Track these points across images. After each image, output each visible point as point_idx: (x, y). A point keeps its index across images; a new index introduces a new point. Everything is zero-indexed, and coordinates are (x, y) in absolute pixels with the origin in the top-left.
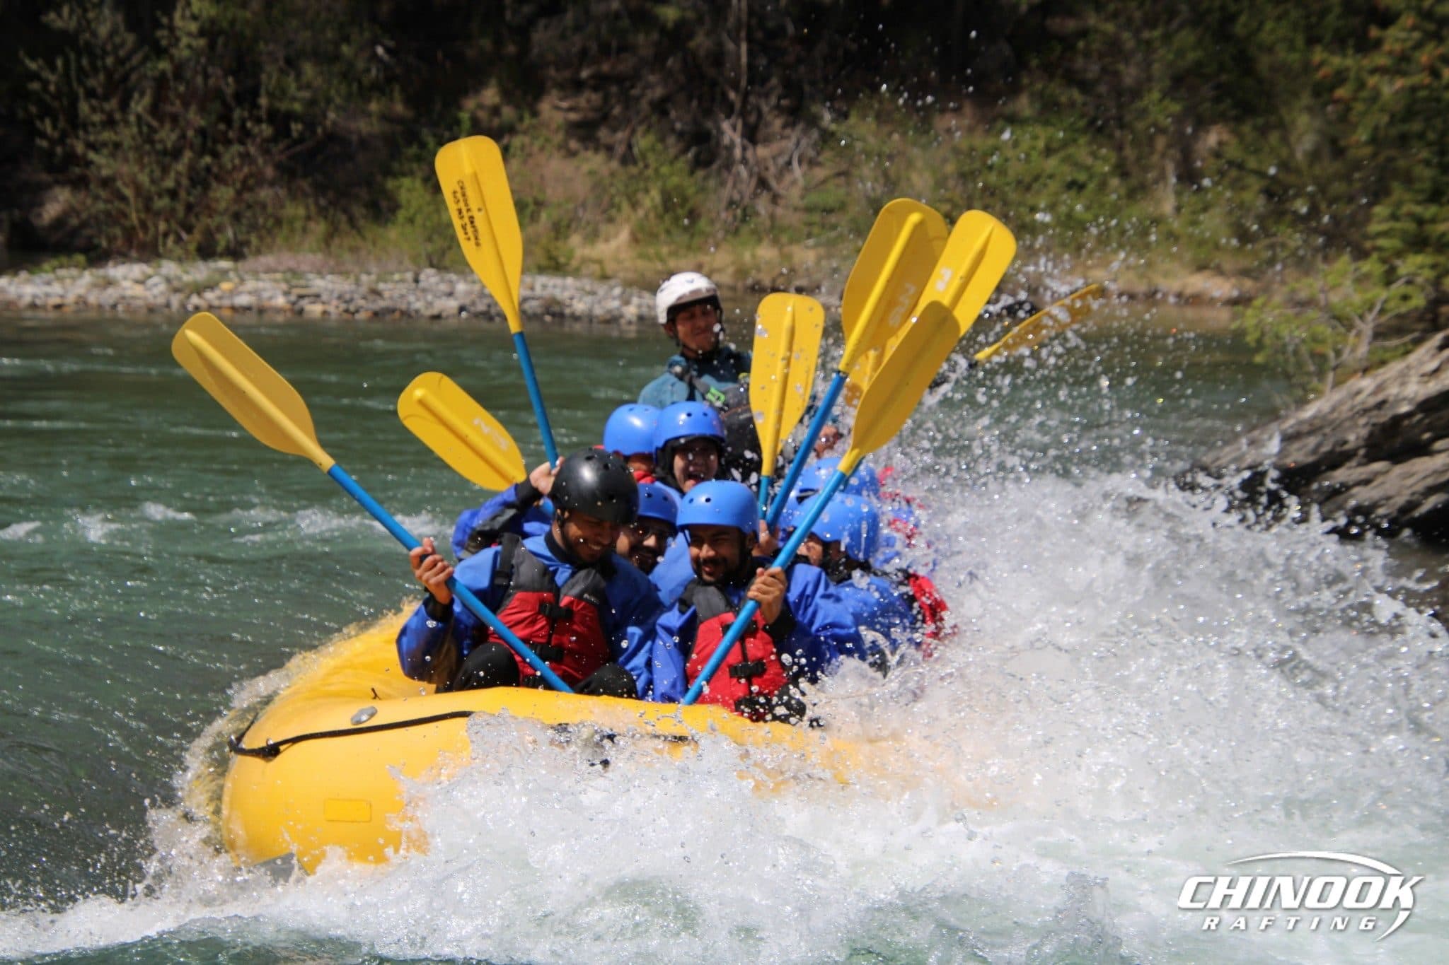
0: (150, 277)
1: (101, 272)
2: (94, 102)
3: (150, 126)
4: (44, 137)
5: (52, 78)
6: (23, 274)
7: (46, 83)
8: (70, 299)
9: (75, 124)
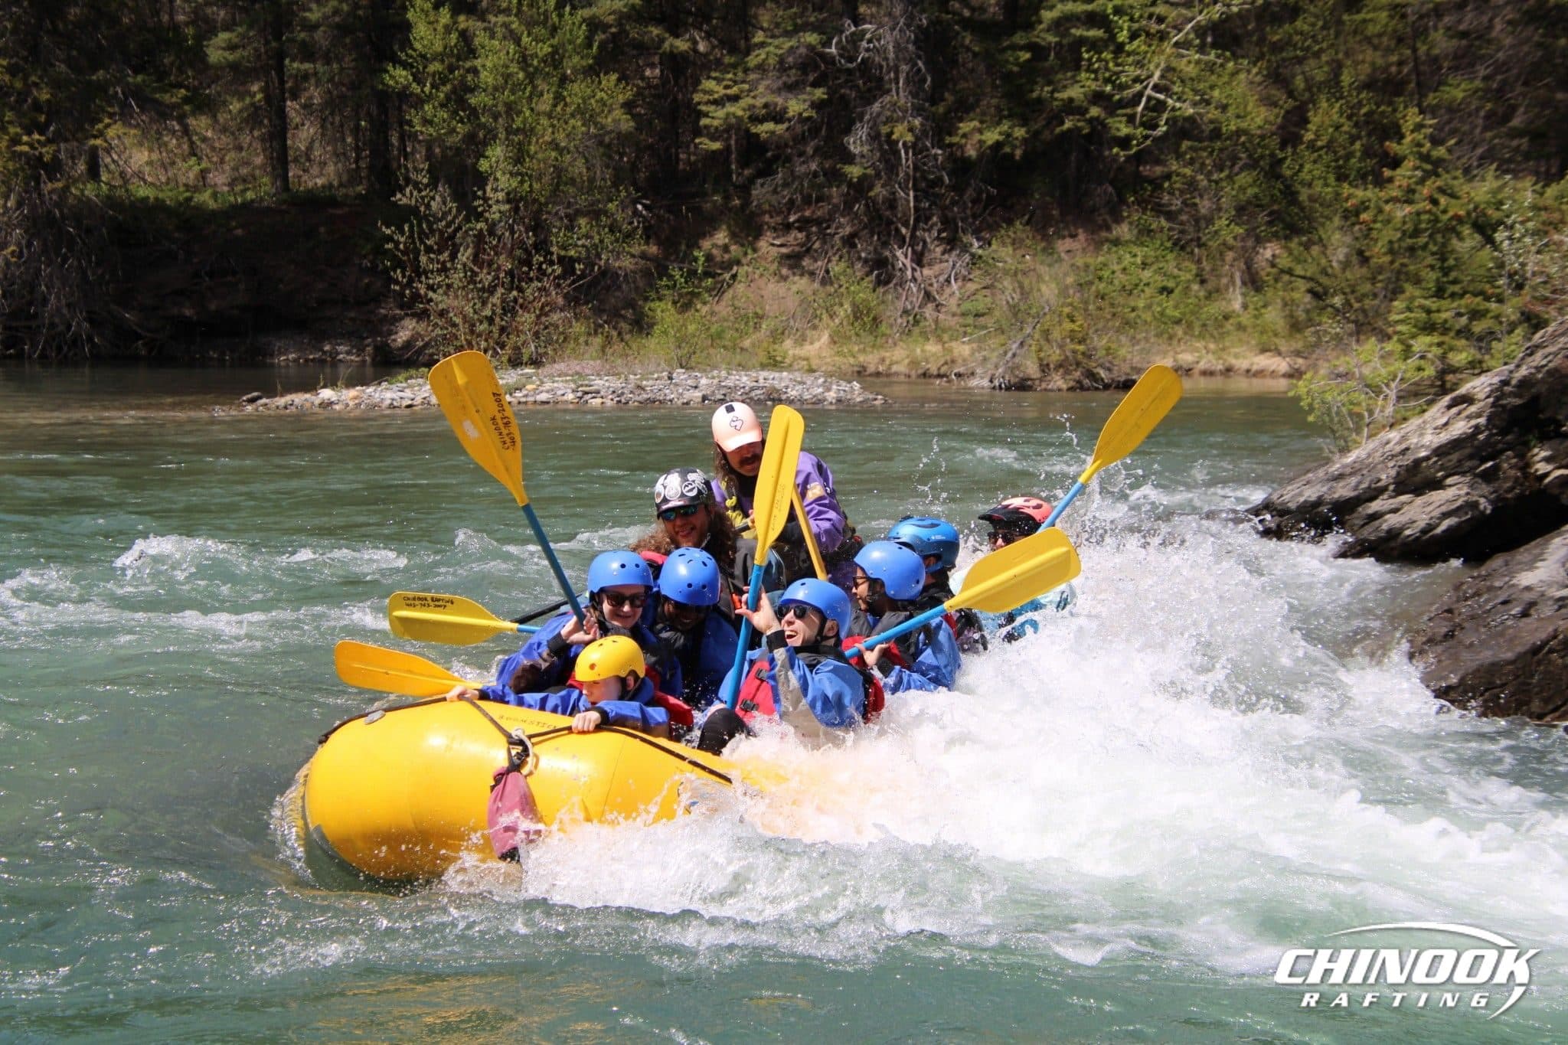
2: (432, 255)
4: (397, 282)
5: (402, 239)
6: (384, 385)
7: (397, 243)
8: (418, 400)
9: (419, 272)
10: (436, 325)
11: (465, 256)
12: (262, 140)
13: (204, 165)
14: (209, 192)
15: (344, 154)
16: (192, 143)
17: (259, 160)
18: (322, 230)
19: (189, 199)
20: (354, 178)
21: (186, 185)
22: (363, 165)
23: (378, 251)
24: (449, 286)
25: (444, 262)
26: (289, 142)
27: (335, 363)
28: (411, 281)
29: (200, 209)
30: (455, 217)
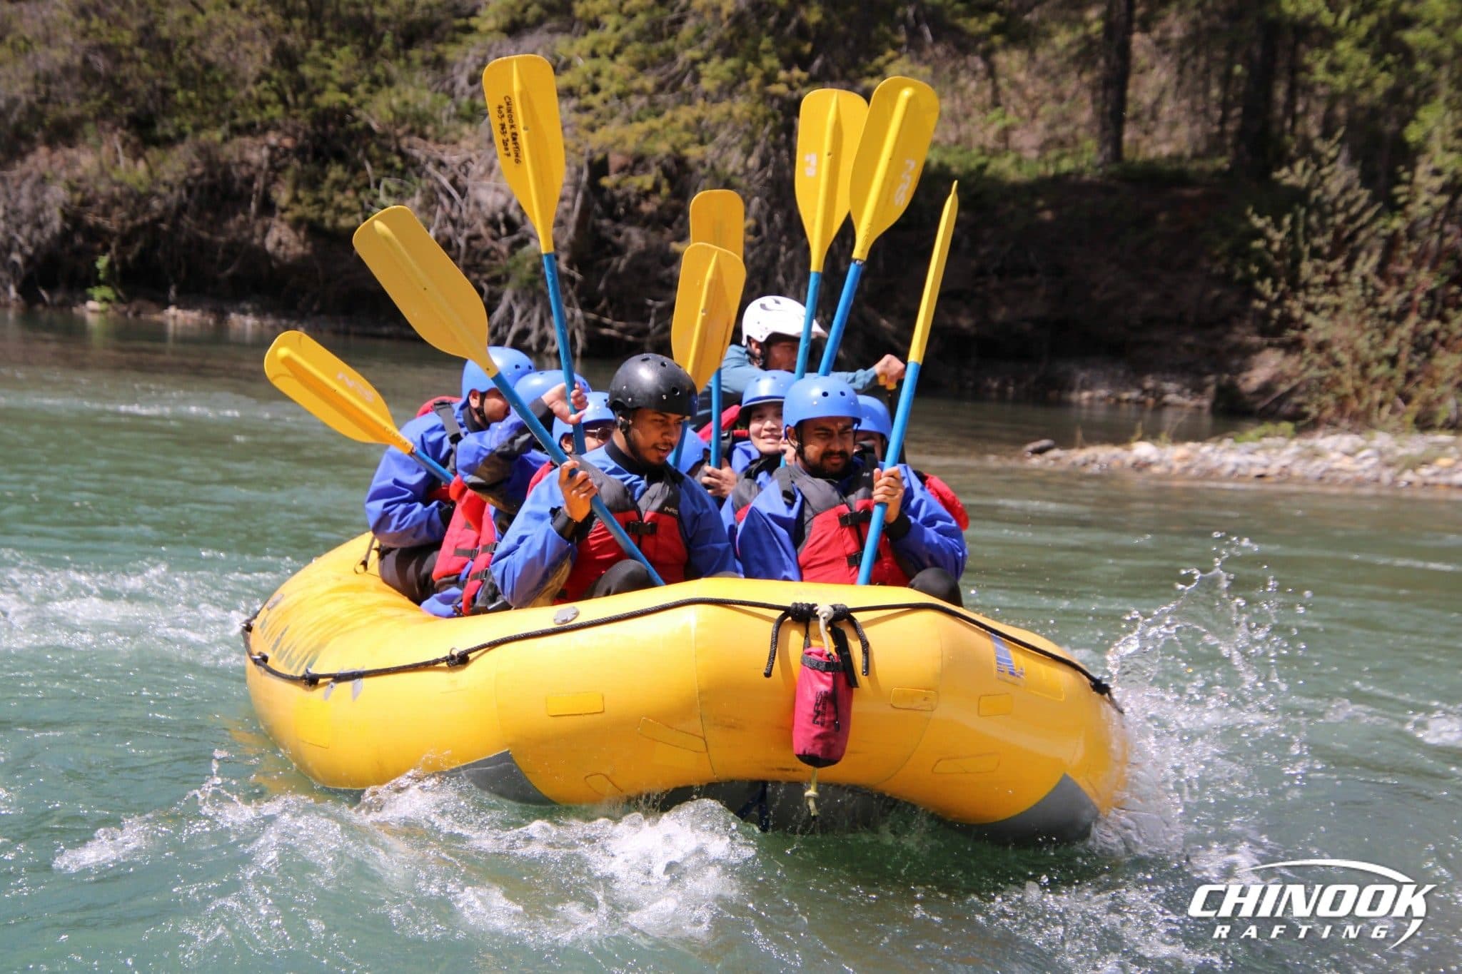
0: (1361, 449)
1: (1309, 442)
2: (1319, 262)
3: (1374, 287)
4: (1261, 297)
5: (1279, 236)
6: (1227, 442)
7: (1270, 242)
8: (1274, 469)
9: (1296, 285)
10: (1310, 363)
11: (1366, 265)
12: (1093, 88)
13: (1011, 118)
14: (1011, 158)
15: (1205, 112)
16: (996, 91)
17: (1085, 115)
18: (1162, 217)
19: (982, 167)
20: (1215, 145)
21: (982, 148)
22: (1230, 127)
23: (1241, 252)
24: (1337, 308)
25: (1334, 274)
26: (1130, 92)
27: (1161, 406)
28: (1282, 297)
29: (996, 182)
30: (1364, 209)
